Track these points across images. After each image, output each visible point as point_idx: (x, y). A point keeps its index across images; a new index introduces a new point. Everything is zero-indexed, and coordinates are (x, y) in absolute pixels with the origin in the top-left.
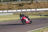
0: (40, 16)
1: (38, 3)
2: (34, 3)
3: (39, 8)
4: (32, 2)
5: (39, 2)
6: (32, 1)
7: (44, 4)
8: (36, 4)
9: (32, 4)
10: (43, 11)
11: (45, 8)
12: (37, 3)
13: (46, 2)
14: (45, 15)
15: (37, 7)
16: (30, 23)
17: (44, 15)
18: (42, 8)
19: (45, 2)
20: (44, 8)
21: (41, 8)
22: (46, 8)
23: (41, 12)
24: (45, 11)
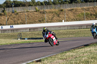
0: (21, 39)
1: (16, 13)
2: (9, 13)
3: (18, 24)
4: (3, 11)
5: (18, 11)
6: (3, 9)
7: (28, 16)
8: (11, 15)
9: (4, 15)
10: (26, 29)
11: (30, 23)
12: (13, 13)
13: (33, 10)
14: (31, 37)
15: (14, 21)
16: (57, 45)
17: (28, 37)
18: (25, 24)
19: (30, 11)
20: (28, 23)
21: (23, 24)
22: (32, 23)
23: (22, 31)
24: (30, 29)
